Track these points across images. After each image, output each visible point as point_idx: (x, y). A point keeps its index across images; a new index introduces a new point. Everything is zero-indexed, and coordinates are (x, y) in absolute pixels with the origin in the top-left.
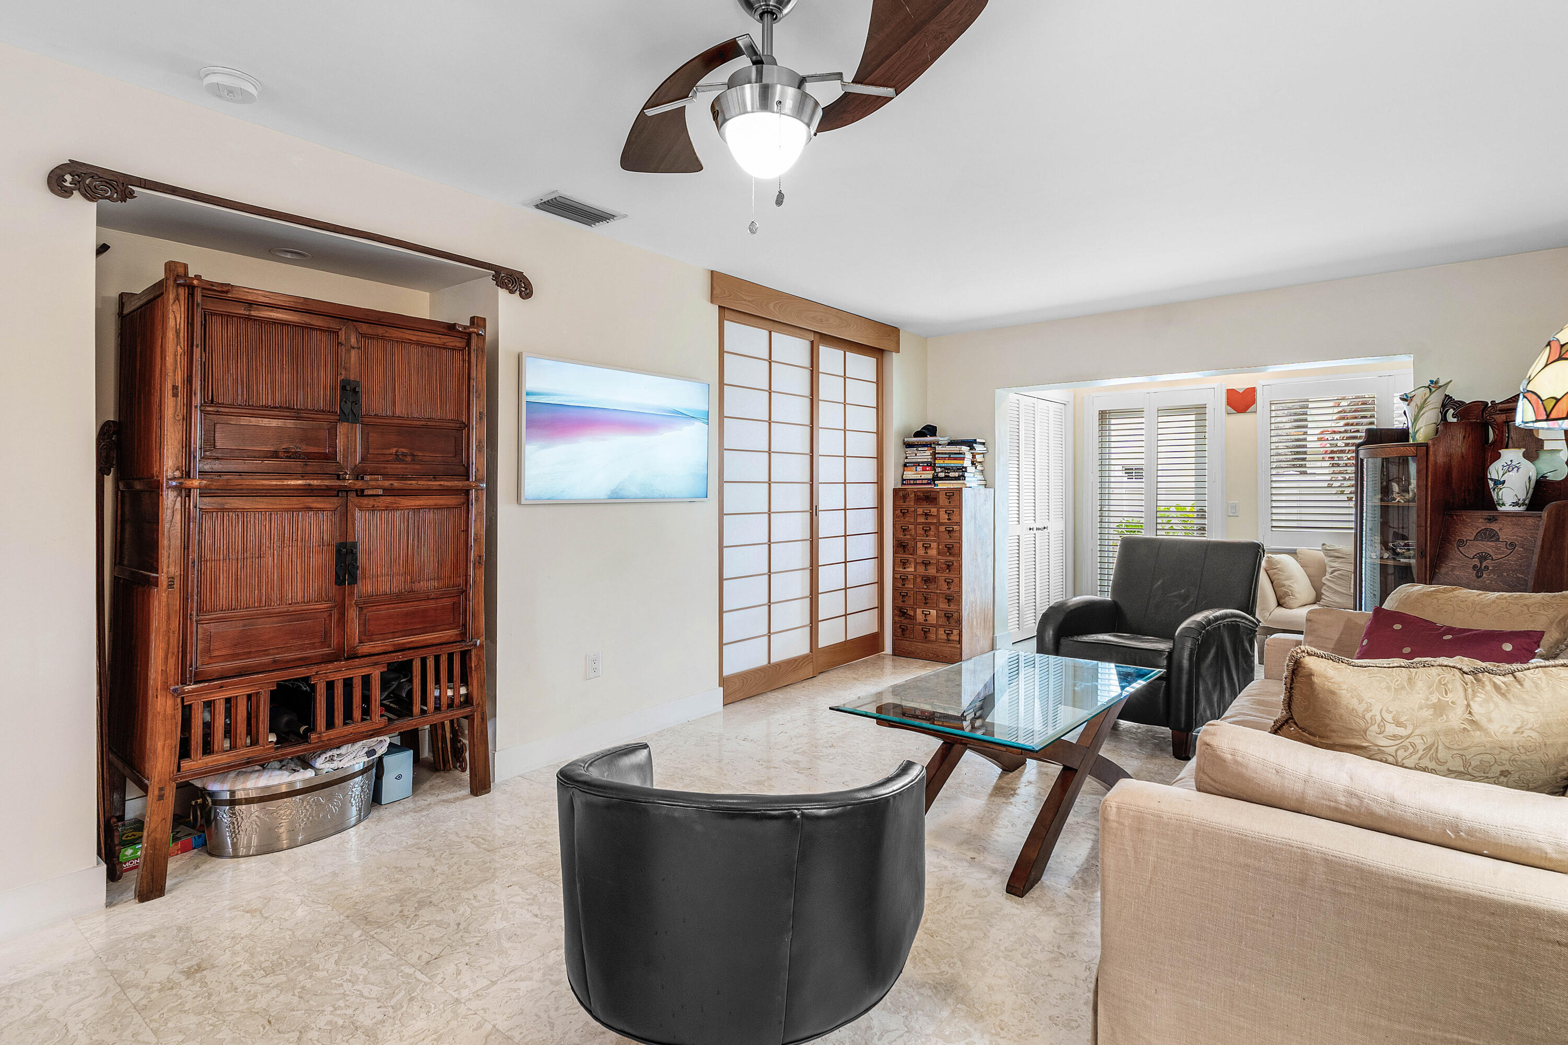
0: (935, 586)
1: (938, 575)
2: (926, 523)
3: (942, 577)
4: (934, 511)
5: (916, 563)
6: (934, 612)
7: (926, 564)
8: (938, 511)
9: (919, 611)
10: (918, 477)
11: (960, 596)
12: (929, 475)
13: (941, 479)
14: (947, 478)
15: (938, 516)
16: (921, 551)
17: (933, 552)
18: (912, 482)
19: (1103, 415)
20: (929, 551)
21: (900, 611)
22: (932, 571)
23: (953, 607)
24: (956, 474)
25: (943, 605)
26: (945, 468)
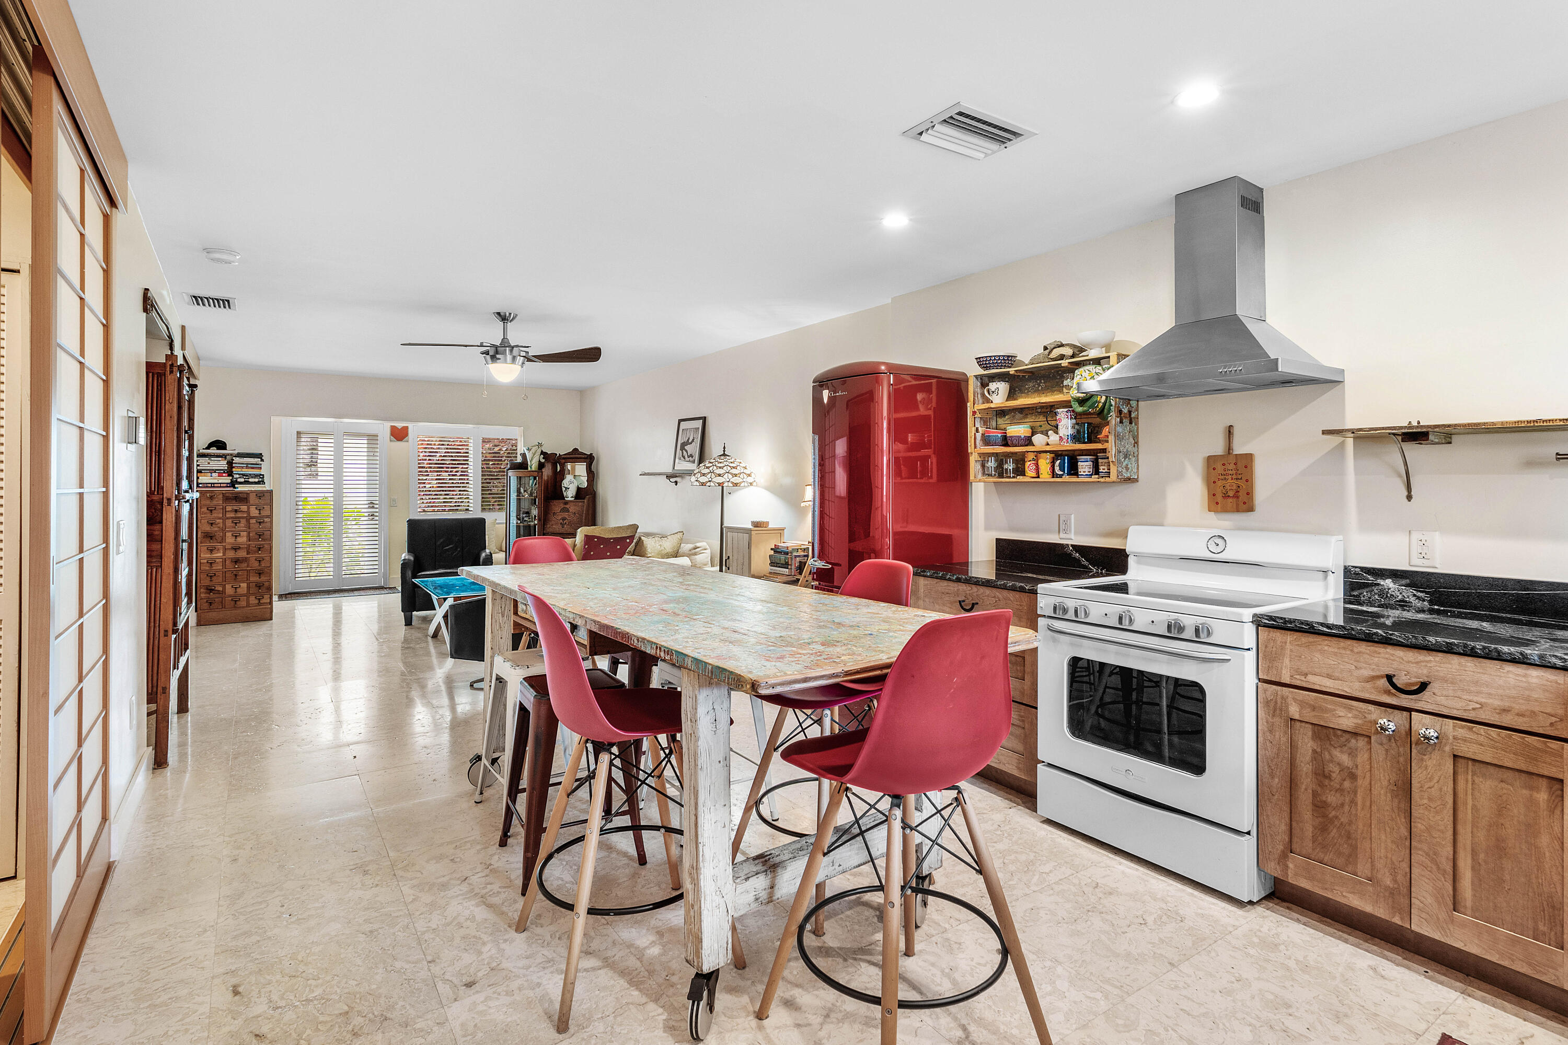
0: (246, 565)
1: (249, 556)
2: (236, 518)
3: (252, 557)
4: (244, 508)
5: (225, 549)
6: (244, 585)
7: (236, 549)
8: (248, 508)
9: (228, 587)
10: (216, 481)
11: (271, 570)
12: (227, 480)
13: (241, 483)
14: (246, 482)
15: (248, 512)
16: (230, 539)
17: (243, 539)
18: (210, 485)
19: (299, 433)
20: (239, 539)
21: (207, 589)
22: (242, 554)
23: (263, 578)
24: (256, 480)
25: (254, 578)
26: (243, 475)
